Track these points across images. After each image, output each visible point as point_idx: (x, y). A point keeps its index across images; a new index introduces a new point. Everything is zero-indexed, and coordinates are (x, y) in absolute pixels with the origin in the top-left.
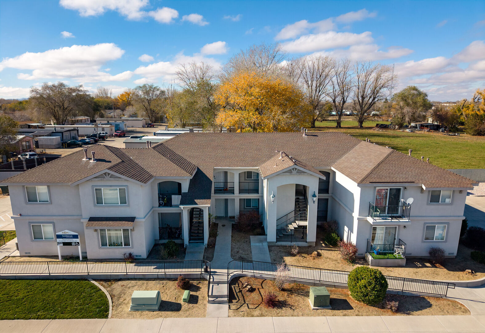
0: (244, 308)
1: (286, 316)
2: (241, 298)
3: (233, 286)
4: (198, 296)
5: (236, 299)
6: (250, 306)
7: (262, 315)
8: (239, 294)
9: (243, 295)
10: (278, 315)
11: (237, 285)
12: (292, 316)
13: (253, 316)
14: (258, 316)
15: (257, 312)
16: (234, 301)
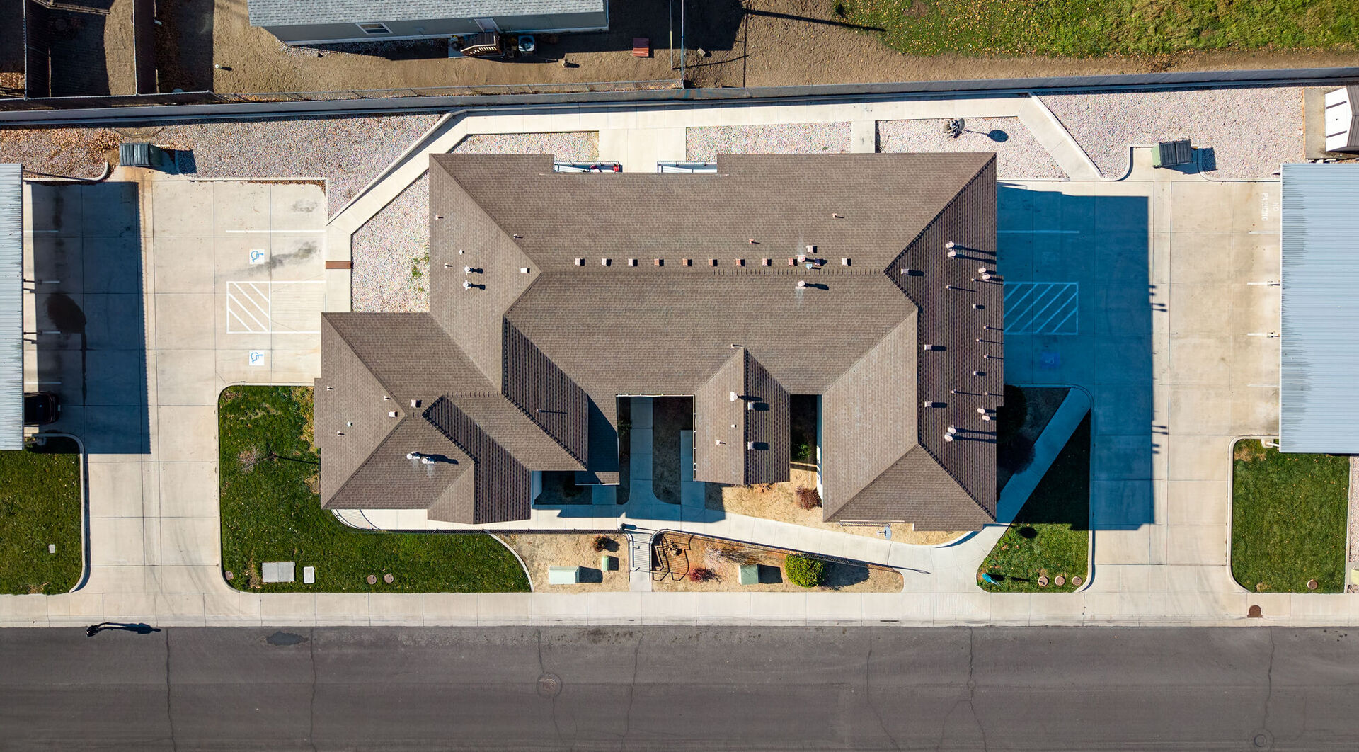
0: (668, 579)
1: (710, 591)
2: (665, 565)
3: (656, 547)
4: (618, 559)
5: (660, 566)
6: (676, 576)
7: (686, 590)
8: (664, 559)
9: (667, 560)
10: (703, 589)
11: (661, 546)
12: (717, 591)
13: (677, 590)
14: (682, 591)
15: (681, 586)
16: (658, 568)
